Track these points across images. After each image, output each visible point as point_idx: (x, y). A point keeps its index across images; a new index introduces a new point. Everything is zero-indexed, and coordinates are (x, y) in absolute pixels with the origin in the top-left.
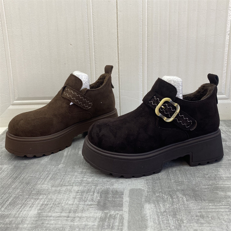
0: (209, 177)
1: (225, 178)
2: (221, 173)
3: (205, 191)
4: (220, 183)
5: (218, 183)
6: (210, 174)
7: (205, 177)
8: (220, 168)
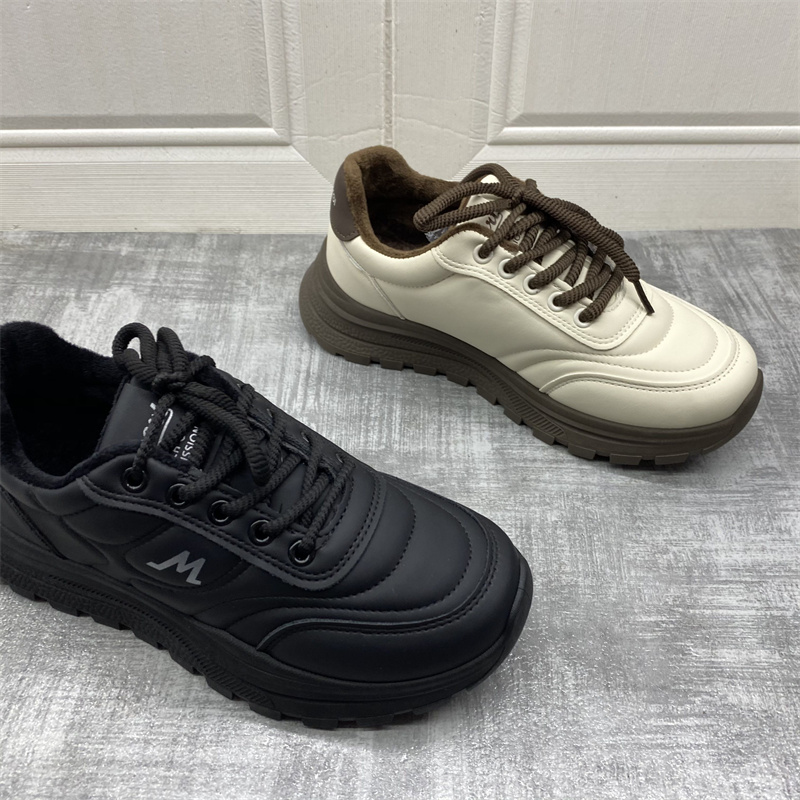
0: (670, 567)
1: (723, 573)
2: (713, 547)
3: (644, 641)
4: (705, 599)
5: (696, 600)
6: (675, 549)
7: (655, 563)
8: (715, 517)
